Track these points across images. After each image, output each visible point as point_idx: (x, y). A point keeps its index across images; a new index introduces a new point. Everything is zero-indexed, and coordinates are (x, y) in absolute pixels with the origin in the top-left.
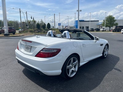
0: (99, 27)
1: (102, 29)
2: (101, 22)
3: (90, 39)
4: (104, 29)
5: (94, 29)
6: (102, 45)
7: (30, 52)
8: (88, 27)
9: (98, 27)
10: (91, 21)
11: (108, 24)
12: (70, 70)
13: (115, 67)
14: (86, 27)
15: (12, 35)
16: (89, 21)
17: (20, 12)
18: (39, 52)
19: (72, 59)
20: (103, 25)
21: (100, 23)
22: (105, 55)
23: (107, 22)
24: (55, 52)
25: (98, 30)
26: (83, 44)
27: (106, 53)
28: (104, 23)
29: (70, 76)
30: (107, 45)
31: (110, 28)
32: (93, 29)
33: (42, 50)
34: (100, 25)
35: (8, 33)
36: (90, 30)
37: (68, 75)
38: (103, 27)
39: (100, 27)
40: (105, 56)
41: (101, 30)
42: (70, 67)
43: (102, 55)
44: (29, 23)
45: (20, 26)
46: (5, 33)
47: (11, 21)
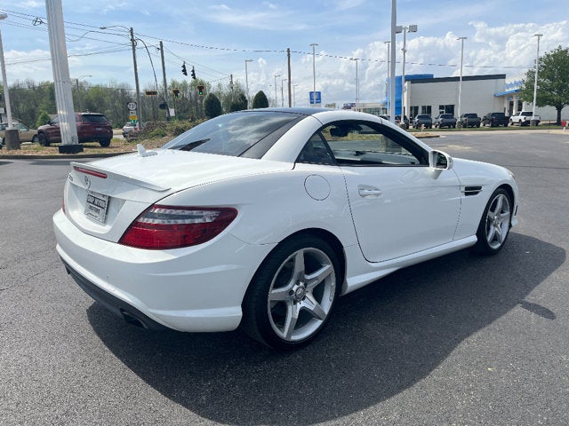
0: (507, 105)
1: (522, 118)
2: (515, 79)
3: (413, 164)
4: (531, 114)
5: (481, 115)
6: (472, 191)
7: (105, 222)
8: (450, 109)
9: (501, 107)
10: (465, 78)
11: (551, 90)
12: (290, 308)
13: (530, 299)
14: (441, 107)
15: (96, 151)
16: (457, 79)
17: (134, 46)
18: (135, 223)
19: (299, 256)
20: (525, 93)
21: (511, 85)
22: (496, 238)
23: (547, 81)
24: (208, 220)
25: (499, 121)
26: (362, 188)
27: (499, 229)
28: (530, 86)
29: (289, 334)
30: (506, 189)
31: (559, 109)
32: (475, 116)
33: (145, 213)
34: (510, 95)
35: (76, 142)
36: (461, 123)
37: (278, 331)
38: (524, 103)
39: (511, 104)
40: (496, 246)
41: (515, 119)
42: (291, 292)
43: (474, 239)
44: (176, 92)
45: (132, 107)
46: (64, 142)
47: (97, 88)
